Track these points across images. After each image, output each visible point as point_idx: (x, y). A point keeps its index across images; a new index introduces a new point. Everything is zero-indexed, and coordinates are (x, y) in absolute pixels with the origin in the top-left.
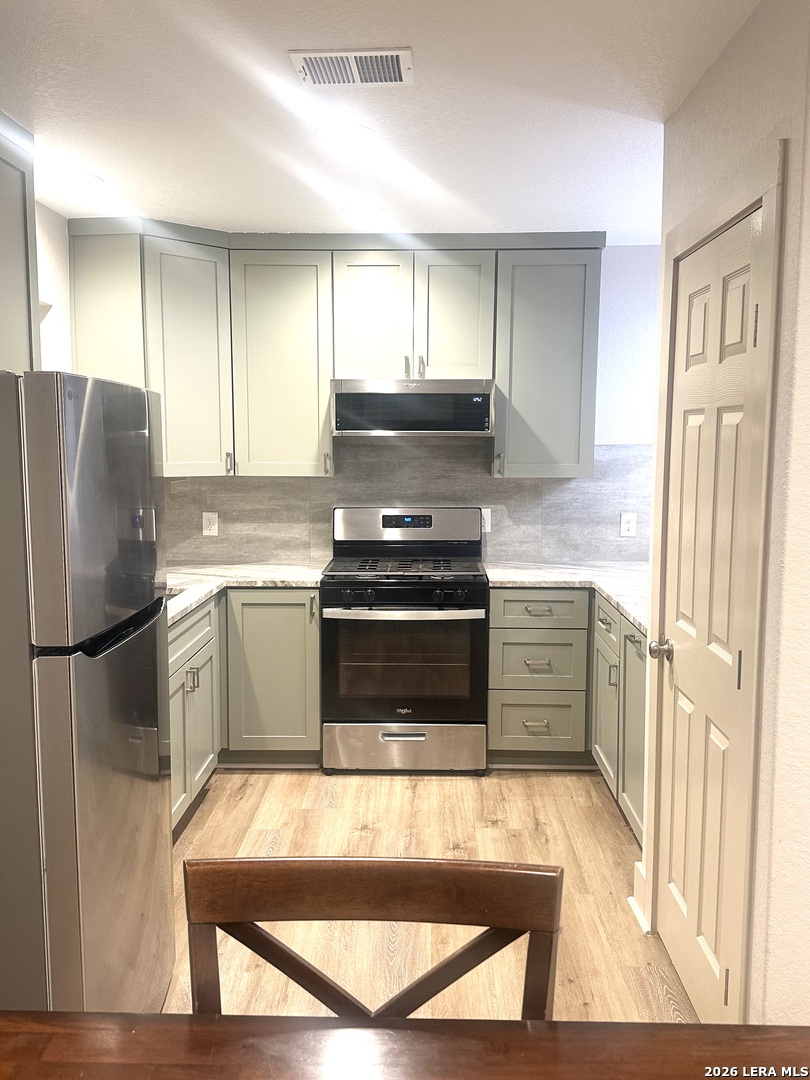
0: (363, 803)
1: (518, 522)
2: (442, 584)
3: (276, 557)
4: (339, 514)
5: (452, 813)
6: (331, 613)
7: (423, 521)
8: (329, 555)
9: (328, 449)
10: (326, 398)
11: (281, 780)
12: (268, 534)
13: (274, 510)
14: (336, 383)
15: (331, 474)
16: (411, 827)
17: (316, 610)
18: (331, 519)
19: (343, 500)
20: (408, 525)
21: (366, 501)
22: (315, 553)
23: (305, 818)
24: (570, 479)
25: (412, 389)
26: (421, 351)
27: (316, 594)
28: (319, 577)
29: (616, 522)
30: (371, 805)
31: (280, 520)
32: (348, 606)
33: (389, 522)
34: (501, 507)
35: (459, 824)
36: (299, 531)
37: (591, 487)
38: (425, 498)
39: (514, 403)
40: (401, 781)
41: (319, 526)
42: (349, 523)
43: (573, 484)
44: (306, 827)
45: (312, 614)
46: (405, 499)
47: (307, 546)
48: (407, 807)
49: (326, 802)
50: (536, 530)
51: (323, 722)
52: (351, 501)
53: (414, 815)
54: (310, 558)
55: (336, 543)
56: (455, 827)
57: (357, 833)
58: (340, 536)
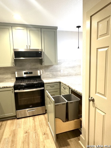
0: (25, 125)
1: (46, 72)
2: (36, 84)
3: (5, 81)
4: (16, 73)
5: (42, 125)
6: (16, 91)
7: (31, 73)
8: (15, 80)
9: (13, 61)
10: (12, 52)
11: (9, 122)
12: (3, 77)
13: (4, 73)
14: (14, 49)
15: (14, 66)
16: (35, 130)
17: (13, 91)
18: (15, 74)
19: (17, 70)
20: (29, 74)
21: (21, 70)
22: (12, 79)
23: (14, 132)
24: (53, 65)
25: (28, 50)
26: (29, 44)
27: (13, 88)
28: (13, 85)
29: (60, 71)
30: (27, 126)
31: (5, 74)
32: (19, 90)
33: (25, 73)
34: (43, 70)
35: (43, 127)
36: (9, 76)
37: (56, 66)
38: (31, 69)
39: (45, 53)
40: (31, 118)
41: (13, 75)
42: (18, 74)
43: (54, 66)
44: (14, 135)
45: (13, 92)
46: (27, 69)
47: (11, 78)
48: (34, 124)
49: (18, 127)
50: (49, 73)
51: (16, 110)
52: (18, 70)
53: (35, 126)
54: (12, 81)
55: (16, 78)
56: (43, 128)
57: (25, 134)
58: (17, 76)
